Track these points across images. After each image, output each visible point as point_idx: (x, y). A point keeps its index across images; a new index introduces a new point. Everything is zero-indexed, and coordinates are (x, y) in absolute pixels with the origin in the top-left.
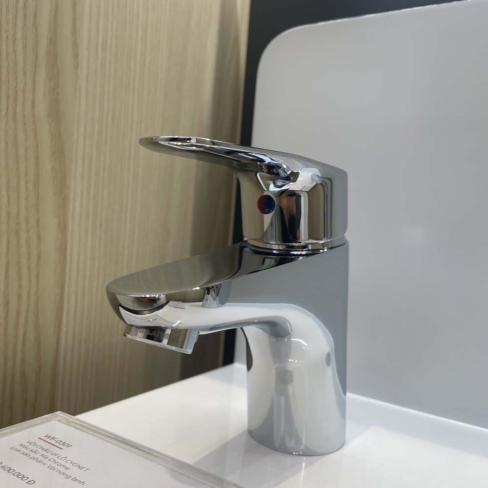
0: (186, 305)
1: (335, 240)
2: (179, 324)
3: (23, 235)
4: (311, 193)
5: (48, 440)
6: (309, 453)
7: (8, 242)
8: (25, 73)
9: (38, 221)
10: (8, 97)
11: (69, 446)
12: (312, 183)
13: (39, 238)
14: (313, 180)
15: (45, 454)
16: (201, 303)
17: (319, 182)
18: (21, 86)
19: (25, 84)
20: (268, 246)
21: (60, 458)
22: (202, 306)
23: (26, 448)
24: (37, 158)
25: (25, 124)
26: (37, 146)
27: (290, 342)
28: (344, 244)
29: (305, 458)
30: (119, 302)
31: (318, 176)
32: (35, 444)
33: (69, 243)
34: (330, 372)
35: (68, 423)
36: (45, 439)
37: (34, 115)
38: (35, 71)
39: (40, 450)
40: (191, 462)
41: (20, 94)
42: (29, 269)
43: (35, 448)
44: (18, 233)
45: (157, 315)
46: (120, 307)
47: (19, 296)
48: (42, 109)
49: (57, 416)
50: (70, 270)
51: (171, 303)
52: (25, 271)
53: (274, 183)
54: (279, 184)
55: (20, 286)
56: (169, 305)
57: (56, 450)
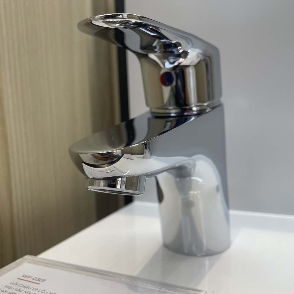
0: (134, 157)
1: (215, 102)
2: (129, 173)
4: (197, 66)
5: (26, 279)
6: (210, 254)
11: (44, 280)
12: (197, 59)
14: (198, 57)
15: (28, 290)
16: (142, 156)
17: (202, 59)
20: (168, 111)
21: (40, 291)
22: (143, 158)
23: (11, 288)
27: (191, 180)
28: (220, 105)
29: (207, 258)
30: (82, 160)
31: (201, 53)
32: (17, 284)
34: (219, 197)
35: (37, 263)
36: (23, 278)
39: (22, 288)
40: (135, 274)
43: (17, 287)
45: (115, 167)
46: (83, 163)
49: (26, 259)
51: (125, 155)
53: (169, 61)
54: (172, 61)
56: (124, 157)
57: (36, 286)
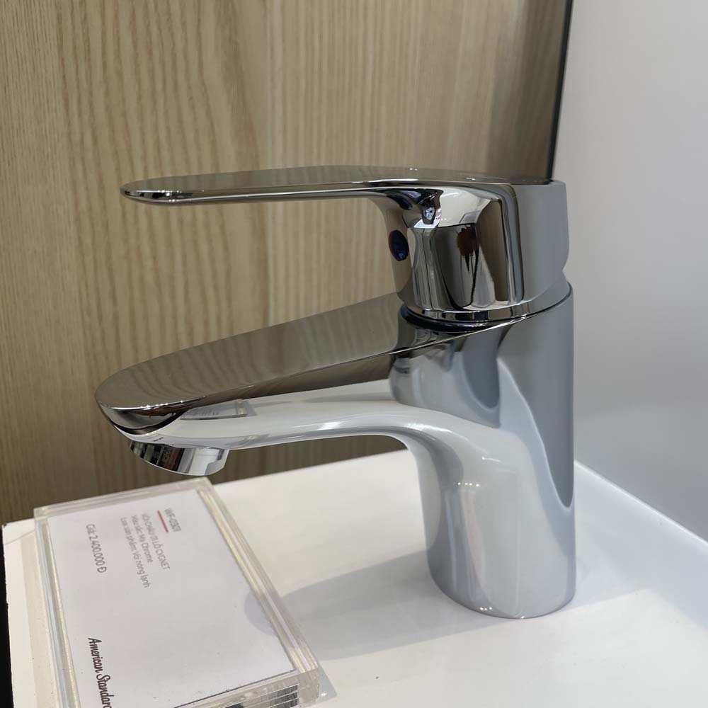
3: (204, 248)
7: (184, 256)
8: (184, 24)
9: (223, 227)
10: (163, 64)
13: (226, 248)
18: (180, 45)
19: (186, 40)
24: (214, 144)
25: (191, 98)
26: (212, 125)
33: (271, 252)
37: (203, 84)
38: (199, 20)
41: (180, 57)
42: (216, 287)
44: (196, 244)
47: (206, 323)
48: (214, 73)
50: (276, 288)
52: (210, 293)
55: (206, 311)
